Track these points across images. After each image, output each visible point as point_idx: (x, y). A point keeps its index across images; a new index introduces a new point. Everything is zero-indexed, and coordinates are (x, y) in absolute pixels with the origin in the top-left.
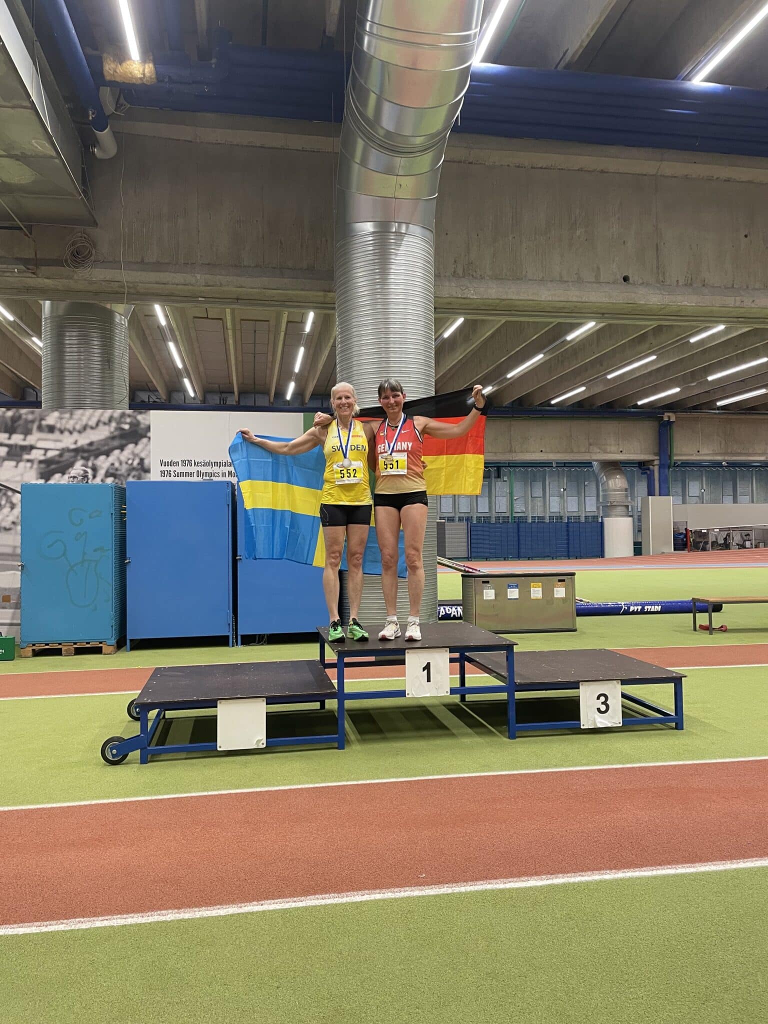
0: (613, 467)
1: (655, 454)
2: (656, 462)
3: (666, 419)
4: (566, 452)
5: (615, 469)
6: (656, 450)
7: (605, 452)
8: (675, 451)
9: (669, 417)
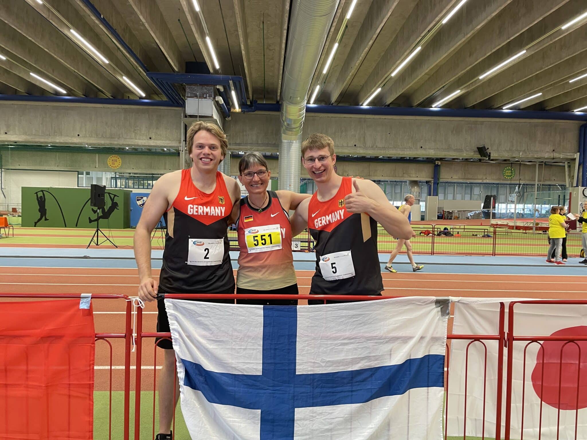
0: (415, 183)
1: (432, 178)
2: (432, 182)
3: (437, 163)
4: (393, 176)
5: (415, 184)
6: (433, 177)
7: (410, 177)
8: (441, 177)
9: (438, 163)
